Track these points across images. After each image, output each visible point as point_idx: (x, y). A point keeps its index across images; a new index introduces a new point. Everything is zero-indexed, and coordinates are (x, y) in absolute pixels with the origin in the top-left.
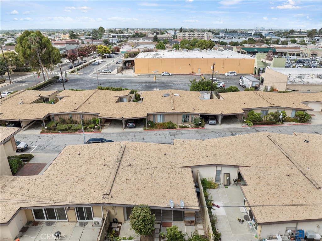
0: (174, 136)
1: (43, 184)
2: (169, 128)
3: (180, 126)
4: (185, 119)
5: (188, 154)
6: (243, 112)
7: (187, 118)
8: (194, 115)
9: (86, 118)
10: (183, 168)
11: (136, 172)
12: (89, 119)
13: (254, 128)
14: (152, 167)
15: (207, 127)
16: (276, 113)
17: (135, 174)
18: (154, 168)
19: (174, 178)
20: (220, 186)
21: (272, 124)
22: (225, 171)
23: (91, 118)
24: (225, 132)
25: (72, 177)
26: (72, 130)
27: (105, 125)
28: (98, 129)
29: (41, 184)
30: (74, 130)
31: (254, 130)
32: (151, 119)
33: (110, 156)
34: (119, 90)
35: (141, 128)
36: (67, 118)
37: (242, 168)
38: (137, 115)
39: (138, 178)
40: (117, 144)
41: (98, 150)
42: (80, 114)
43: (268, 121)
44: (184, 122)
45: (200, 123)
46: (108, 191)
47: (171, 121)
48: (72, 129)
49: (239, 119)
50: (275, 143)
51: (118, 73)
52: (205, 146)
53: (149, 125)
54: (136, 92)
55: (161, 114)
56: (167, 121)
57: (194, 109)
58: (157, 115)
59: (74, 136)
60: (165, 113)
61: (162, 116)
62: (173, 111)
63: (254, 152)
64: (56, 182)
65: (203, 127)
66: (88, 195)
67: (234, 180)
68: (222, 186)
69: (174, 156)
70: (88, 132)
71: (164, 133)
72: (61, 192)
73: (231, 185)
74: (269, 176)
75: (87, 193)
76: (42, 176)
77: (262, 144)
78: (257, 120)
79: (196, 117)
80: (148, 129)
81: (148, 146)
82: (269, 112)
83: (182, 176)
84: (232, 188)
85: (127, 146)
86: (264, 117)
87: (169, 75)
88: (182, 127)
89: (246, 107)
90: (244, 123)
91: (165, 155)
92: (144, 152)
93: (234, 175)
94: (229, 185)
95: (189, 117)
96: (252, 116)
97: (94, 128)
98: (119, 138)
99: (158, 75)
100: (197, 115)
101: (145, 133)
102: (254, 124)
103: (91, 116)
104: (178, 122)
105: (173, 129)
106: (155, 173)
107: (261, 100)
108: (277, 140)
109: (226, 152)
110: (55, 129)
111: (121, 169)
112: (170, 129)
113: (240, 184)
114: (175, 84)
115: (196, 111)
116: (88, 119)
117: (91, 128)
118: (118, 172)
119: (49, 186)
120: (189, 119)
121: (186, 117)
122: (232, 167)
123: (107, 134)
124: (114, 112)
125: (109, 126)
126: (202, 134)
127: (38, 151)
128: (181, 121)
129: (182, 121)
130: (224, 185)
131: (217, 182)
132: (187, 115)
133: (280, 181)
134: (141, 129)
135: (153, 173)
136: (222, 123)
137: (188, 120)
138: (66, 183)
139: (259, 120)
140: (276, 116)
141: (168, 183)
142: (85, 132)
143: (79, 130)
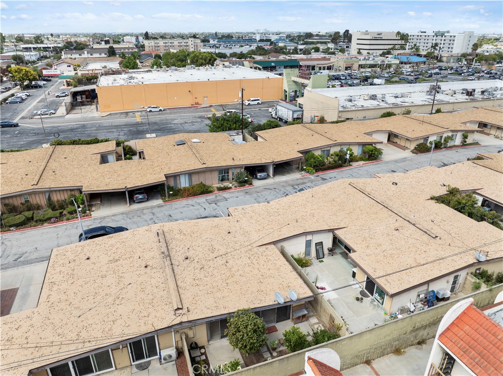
0: (216, 204)
1: (50, 321)
2: (203, 193)
3: (217, 188)
4: (222, 176)
5: (260, 225)
6: (301, 155)
7: (226, 174)
9: (55, 198)
10: (264, 246)
11: (202, 266)
12: (63, 199)
13: (318, 176)
14: (221, 253)
15: (256, 183)
16: (340, 151)
17: (203, 270)
18: (225, 255)
19: (259, 263)
20: (312, 261)
21: (339, 168)
22: (316, 239)
23: (66, 197)
24: (283, 186)
25: (99, 297)
26: (36, 221)
27: (92, 205)
28: (85, 212)
29: (44, 322)
30: (40, 221)
31: (319, 178)
32: (172, 183)
33: (145, 251)
34: (94, 143)
35: (157, 199)
36: (19, 202)
37: (338, 231)
38: (150, 180)
39: (211, 274)
40: (147, 231)
41: (118, 245)
42: (43, 192)
43: (332, 164)
44: (222, 180)
45: (246, 179)
46: (179, 304)
47: (201, 182)
48: (34, 220)
49: (294, 166)
50: (364, 192)
51: (67, 114)
52: (276, 210)
53: (171, 193)
54: (123, 143)
55: (185, 174)
56: (197, 183)
57: (233, 159)
58: (179, 175)
59: (45, 231)
60: (193, 171)
61: (187, 177)
62: (204, 166)
63: (343, 208)
64: (74, 312)
65: (251, 184)
66: (147, 318)
67: (328, 249)
68: (315, 261)
69: (242, 233)
70: (68, 219)
71: (197, 201)
72: (94, 326)
73: (325, 256)
74: (376, 235)
75: (142, 315)
76: (37, 308)
77: (348, 195)
78: (320, 165)
79: (238, 171)
80: (170, 199)
81: (196, 225)
82: (332, 152)
83: (268, 258)
84: (327, 260)
85: (166, 229)
86: (325, 159)
87: (160, 110)
88: (220, 189)
89: (302, 148)
90: (303, 171)
91: (229, 233)
92: (196, 235)
93: (328, 243)
94: (323, 258)
95: (228, 173)
96: (312, 160)
98: (129, 221)
99: (141, 111)
100: (240, 167)
101: (168, 206)
102: (316, 171)
103: (65, 192)
104: (213, 181)
105: (208, 193)
106: (230, 262)
107: (316, 135)
108: (362, 188)
109: (308, 214)
111: (176, 267)
112: (204, 195)
113: (336, 253)
114: (176, 124)
115: (237, 163)
116: (59, 198)
117: (71, 213)
118: (175, 271)
119: (64, 322)
120: (228, 176)
121: (223, 173)
122: (326, 232)
123: (104, 218)
124: (107, 181)
125: (101, 204)
126: (255, 195)
128: (217, 180)
129: (219, 179)
130: (317, 259)
131: (307, 257)
132: (225, 170)
133: (391, 238)
134: (158, 202)
135: (227, 262)
136: (274, 175)
138: (94, 310)
139: (322, 164)
140: (341, 156)
141: (256, 271)
142: (62, 221)
143: (49, 219)
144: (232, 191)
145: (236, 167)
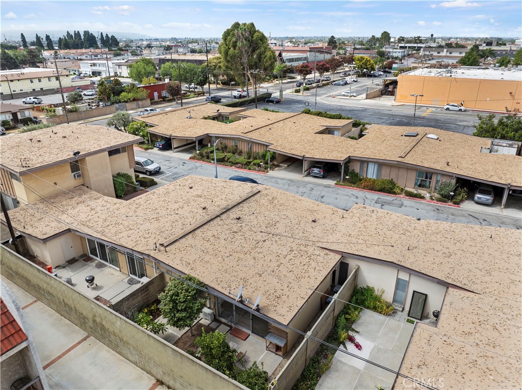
0: (382, 205)
1: (116, 211)
2: (382, 190)
3: (407, 191)
7: (428, 180)
8: (443, 175)
9: (256, 149)
10: (328, 251)
11: (238, 231)
12: (259, 151)
14: (273, 232)
17: (233, 234)
18: (274, 235)
19: (292, 260)
20: (399, 312)
22: (417, 285)
25: (153, 212)
26: (229, 162)
27: (279, 166)
30: (232, 163)
32: (356, 168)
33: (224, 199)
35: (334, 180)
36: (231, 144)
38: (330, 156)
39: (233, 240)
42: (248, 142)
44: (420, 186)
45: (452, 193)
46: (169, 242)
47: (392, 180)
52: (410, 229)
53: (348, 177)
55: (375, 162)
56: (385, 178)
57: (448, 164)
58: (368, 162)
60: (382, 161)
61: (376, 166)
62: (402, 160)
64: (130, 213)
65: (457, 204)
66: (142, 239)
67: (434, 312)
68: (402, 316)
69: (328, 228)
70: (250, 169)
71: (367, 196)
72: (121, 226)
73: (426, 321)
75: (145, 235)
79: (444, 180)
80: (344, 184)
83: (311, 262)
85: (263, 192)
87: (460, 110)
91: (314, 221)
92: (281, 208)
94: (421, 320)
95: (431, 178)
97: (259, 165)
99: (437, 108)
100: (450, 176)
104: (408, 183)
105: (390, 193)
106: (267, 243)
110: (208, 157)
111: (219, 220)
114: (459, 126)
115: (448, 169)
117: (255, 165)
118: (211, 223)
119: (118, 215)
120: (430, 182)
121: (425, 176)
122: (433, 282)
123: (273, 178)
125: (285, 169)
126: (444, 216)
127: (168, 179)
128: (414, 184)
129: (416, 184)
130: (409, 316)
131: (396, 304)
132: (426, 173)
134: (331, 182)
135: (264, 241)
136: (507, 205)
137: (428, 184)
138: (138, 217)
141: (274, 264)
142: (246, 169)
143: (237, 163)
144: (424, 202)
145: (444, 174)
